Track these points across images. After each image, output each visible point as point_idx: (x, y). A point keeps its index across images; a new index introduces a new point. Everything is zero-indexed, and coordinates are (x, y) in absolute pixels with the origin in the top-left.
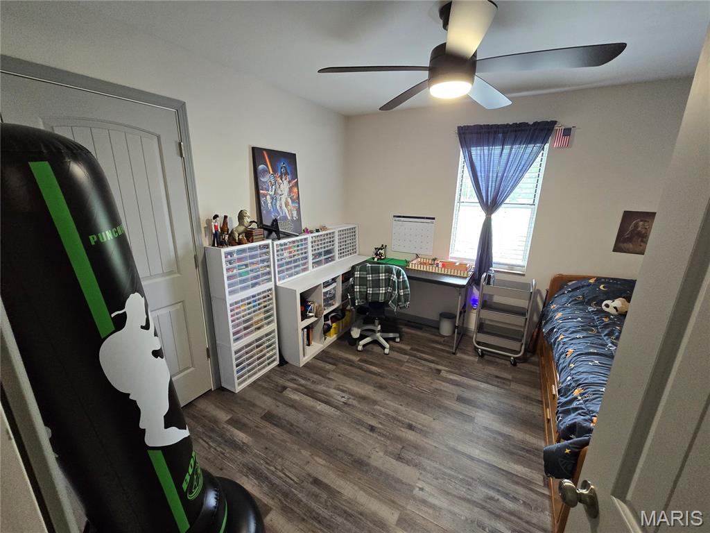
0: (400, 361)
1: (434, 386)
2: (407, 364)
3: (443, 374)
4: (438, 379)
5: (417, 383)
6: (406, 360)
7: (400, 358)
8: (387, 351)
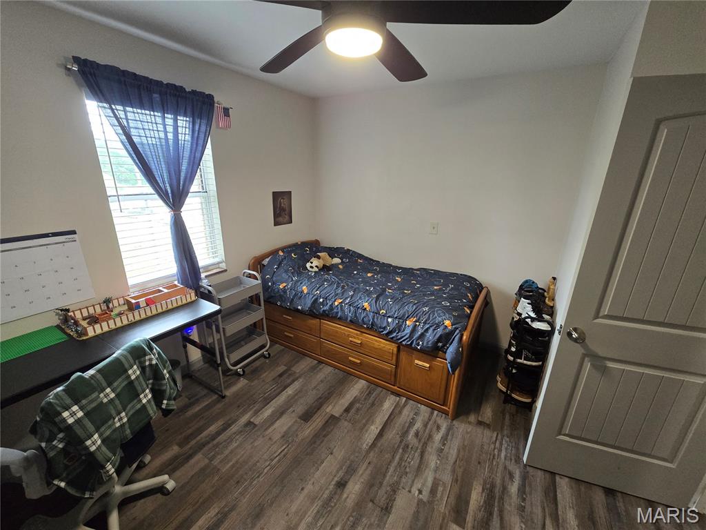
0: (203, 470)
1: (277, 437)
2: (215, 462)
3: (257, 420)
4: (266, 429)
5: (265, 456)
6: (207, 461)
7: (196, 469)
8: (171, 485)
